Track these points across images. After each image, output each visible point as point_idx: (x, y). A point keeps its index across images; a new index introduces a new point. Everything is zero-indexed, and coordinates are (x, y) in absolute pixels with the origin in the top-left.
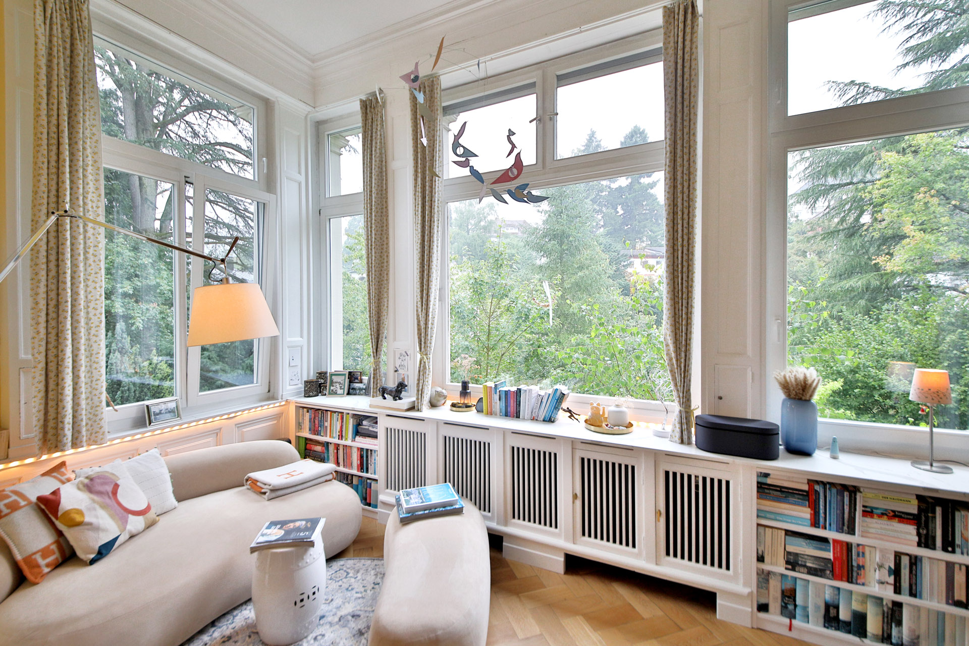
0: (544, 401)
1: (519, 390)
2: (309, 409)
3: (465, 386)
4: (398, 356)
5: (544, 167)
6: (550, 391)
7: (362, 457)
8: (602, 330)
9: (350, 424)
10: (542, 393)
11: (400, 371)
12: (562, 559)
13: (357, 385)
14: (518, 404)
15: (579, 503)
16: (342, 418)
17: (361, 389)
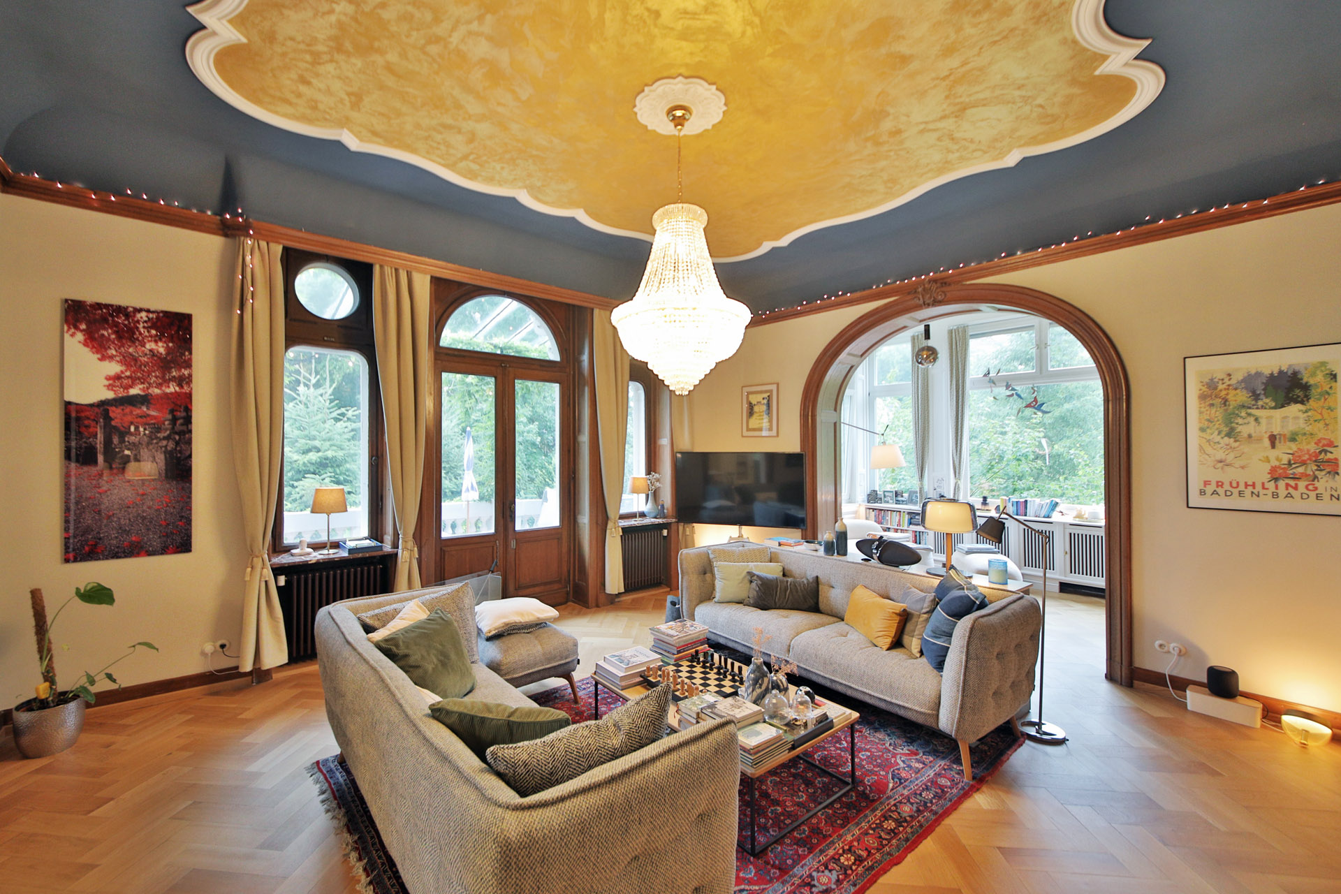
0: (1044, 506)
1: (1026, 501)
2: (874, 509)
3: (985, 498)
4: (936, 481)
5: (1041, 373)
6: (1048, 501)
7: (916, 536)
8: (1087, 469)
9: (907, 517)
10: (1043, 503)
11: (938, 490)
12: (1058, 585)
13: (900, 499)
14: (1026, 508)
15: (1068, 556)
16: (900, 515)
17: (903, 501)
